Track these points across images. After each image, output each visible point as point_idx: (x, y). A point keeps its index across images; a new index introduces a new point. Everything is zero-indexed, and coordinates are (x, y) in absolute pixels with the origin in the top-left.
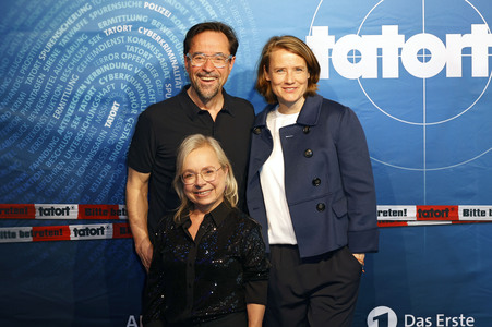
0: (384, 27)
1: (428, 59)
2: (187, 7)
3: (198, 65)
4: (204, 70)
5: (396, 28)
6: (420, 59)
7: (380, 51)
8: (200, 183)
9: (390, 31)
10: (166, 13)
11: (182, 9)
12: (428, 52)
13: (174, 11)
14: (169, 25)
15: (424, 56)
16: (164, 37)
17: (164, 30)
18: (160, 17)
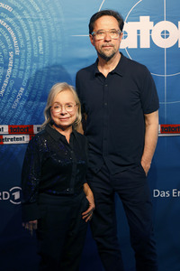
0: (141, 17)
1: (167, 37)
2: (22, 5)
3: (100, 37)
4: (106, 41)
5: (148, 17)
6: (163, 37)
7: (138, 32)
8: (64, 112)
9: (145, 20)
10: (10, 9)
11: (19, 6)
12: (167, 32)
13: (14, 8)
14: (11, 16)
15: (165, 34)
16: (8, 23)
17: (8, 19)
18: (6, 11)
